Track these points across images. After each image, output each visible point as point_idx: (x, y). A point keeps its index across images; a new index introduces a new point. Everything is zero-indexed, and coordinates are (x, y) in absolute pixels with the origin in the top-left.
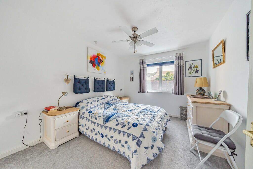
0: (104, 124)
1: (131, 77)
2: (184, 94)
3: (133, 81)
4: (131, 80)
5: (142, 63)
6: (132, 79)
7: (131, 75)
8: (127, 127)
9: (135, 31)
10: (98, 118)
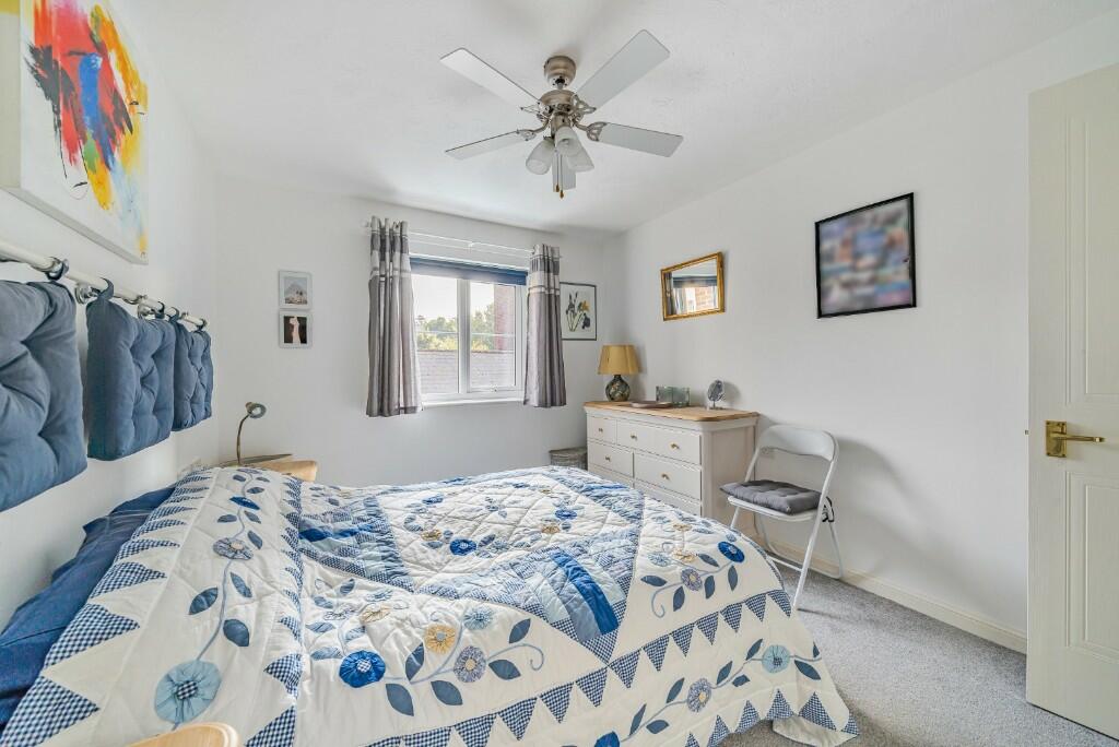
0: (603, 652)
1: (287, 319)
2: (563, 403)
3: (304, 340)
4: (288, 339)
5: (387, 242)
6: (296, 331)
7: (289, 301)
8: (721, 580)
9: (560, 81)
10: (518, 656)
